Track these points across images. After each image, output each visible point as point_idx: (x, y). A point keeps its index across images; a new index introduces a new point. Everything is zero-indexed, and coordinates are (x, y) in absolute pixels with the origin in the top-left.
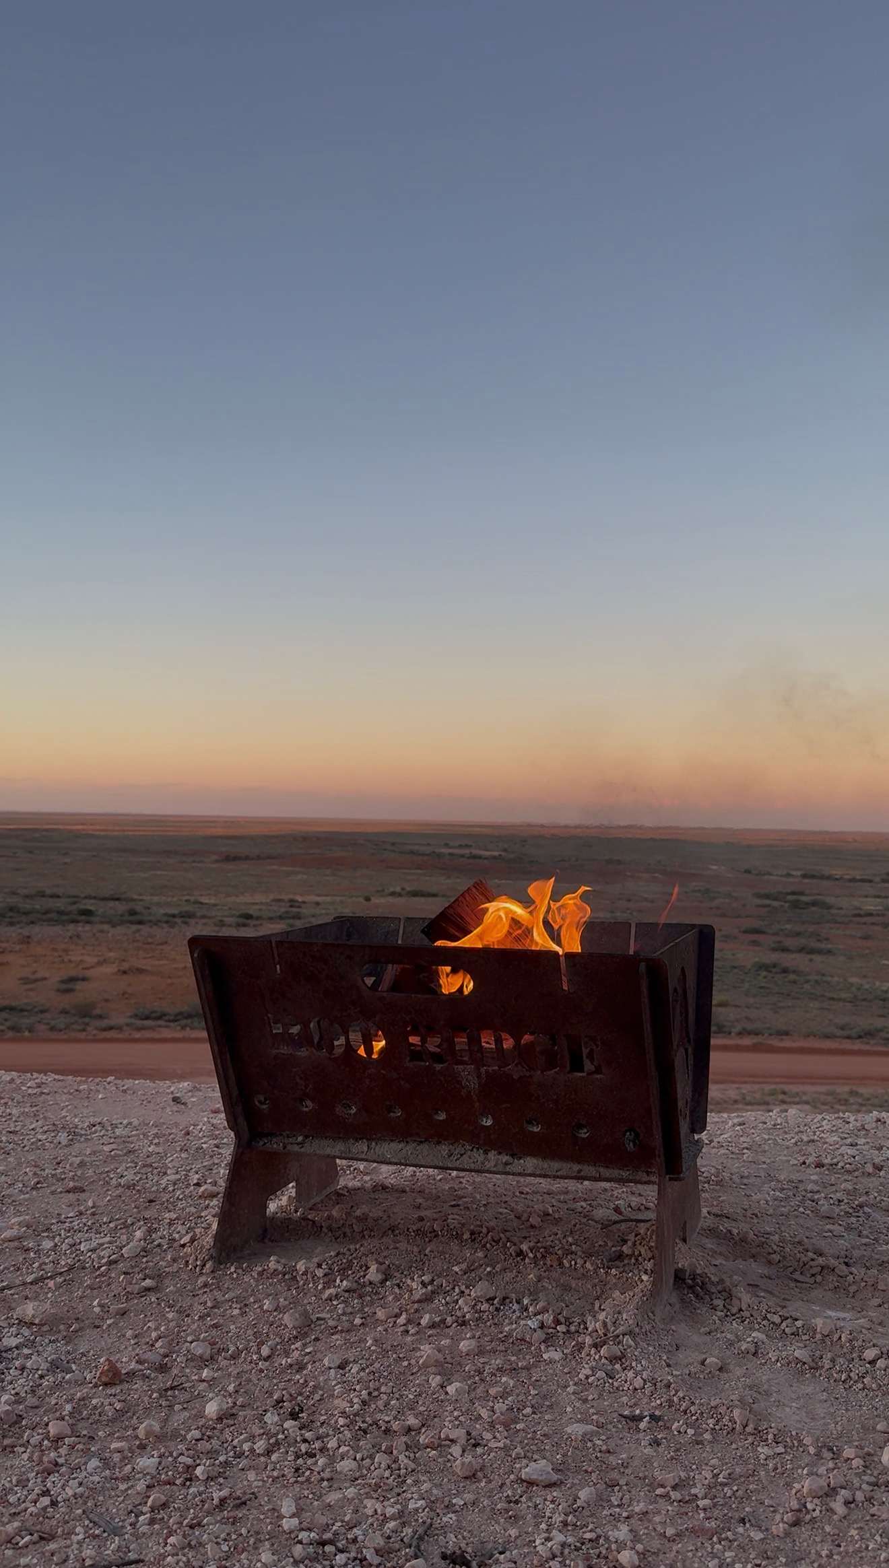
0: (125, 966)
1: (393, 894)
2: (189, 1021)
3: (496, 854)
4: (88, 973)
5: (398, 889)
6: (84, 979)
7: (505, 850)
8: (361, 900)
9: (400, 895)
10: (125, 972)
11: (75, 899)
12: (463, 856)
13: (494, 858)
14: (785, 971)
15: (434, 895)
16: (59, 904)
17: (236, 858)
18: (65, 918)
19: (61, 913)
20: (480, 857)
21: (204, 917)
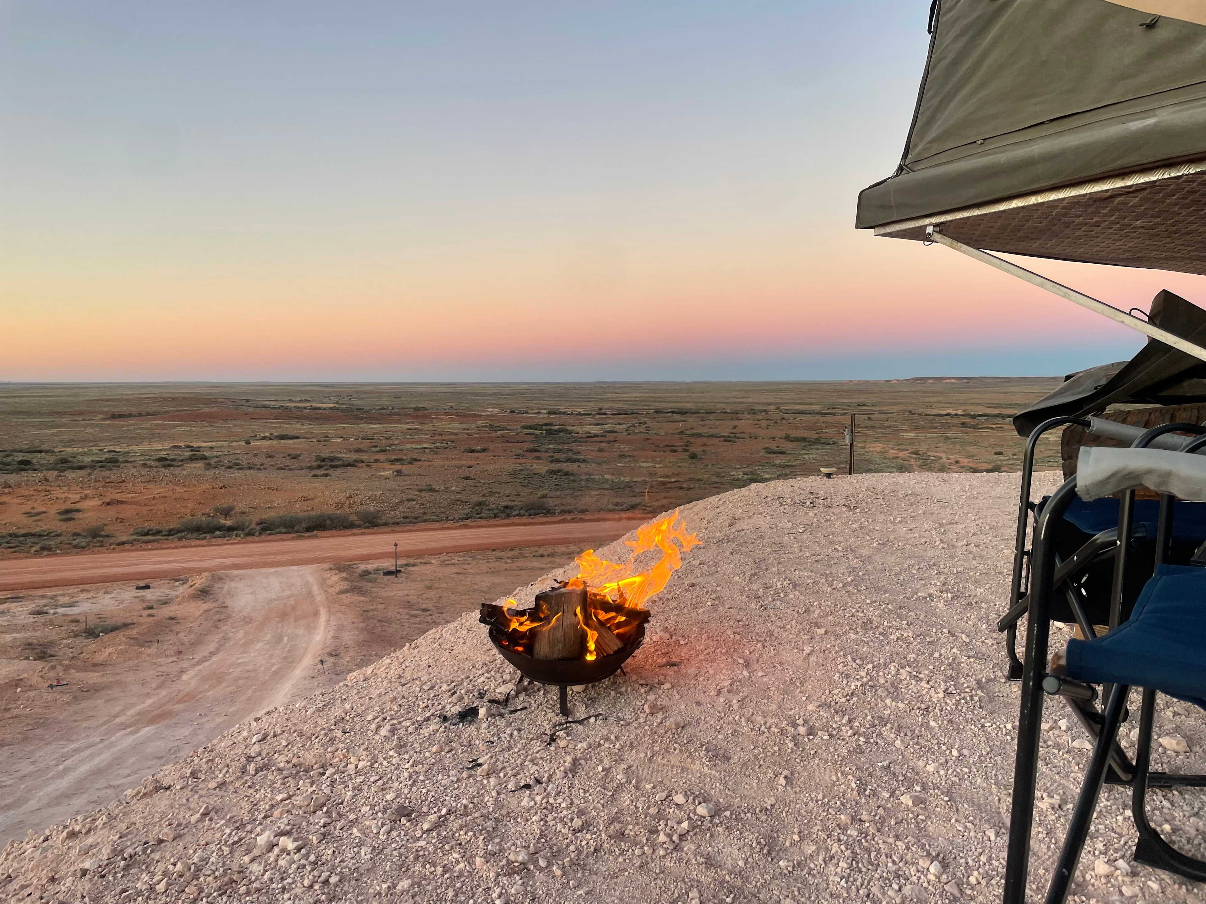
0: (107, 500)
1: (264, 438)
2: (183, 534)
3: (332, 405)
4: (78, 506)
5: (267, 434)
6: (78, 511)
7: (337, 403)
8: (243, 444)
9: (270, 439)
10: (108, 504)
12: (305, 408)
13: (331, 408)
14: (566, 474)
15: (297, 438)
17: (121, 416)
20: (319, 409)
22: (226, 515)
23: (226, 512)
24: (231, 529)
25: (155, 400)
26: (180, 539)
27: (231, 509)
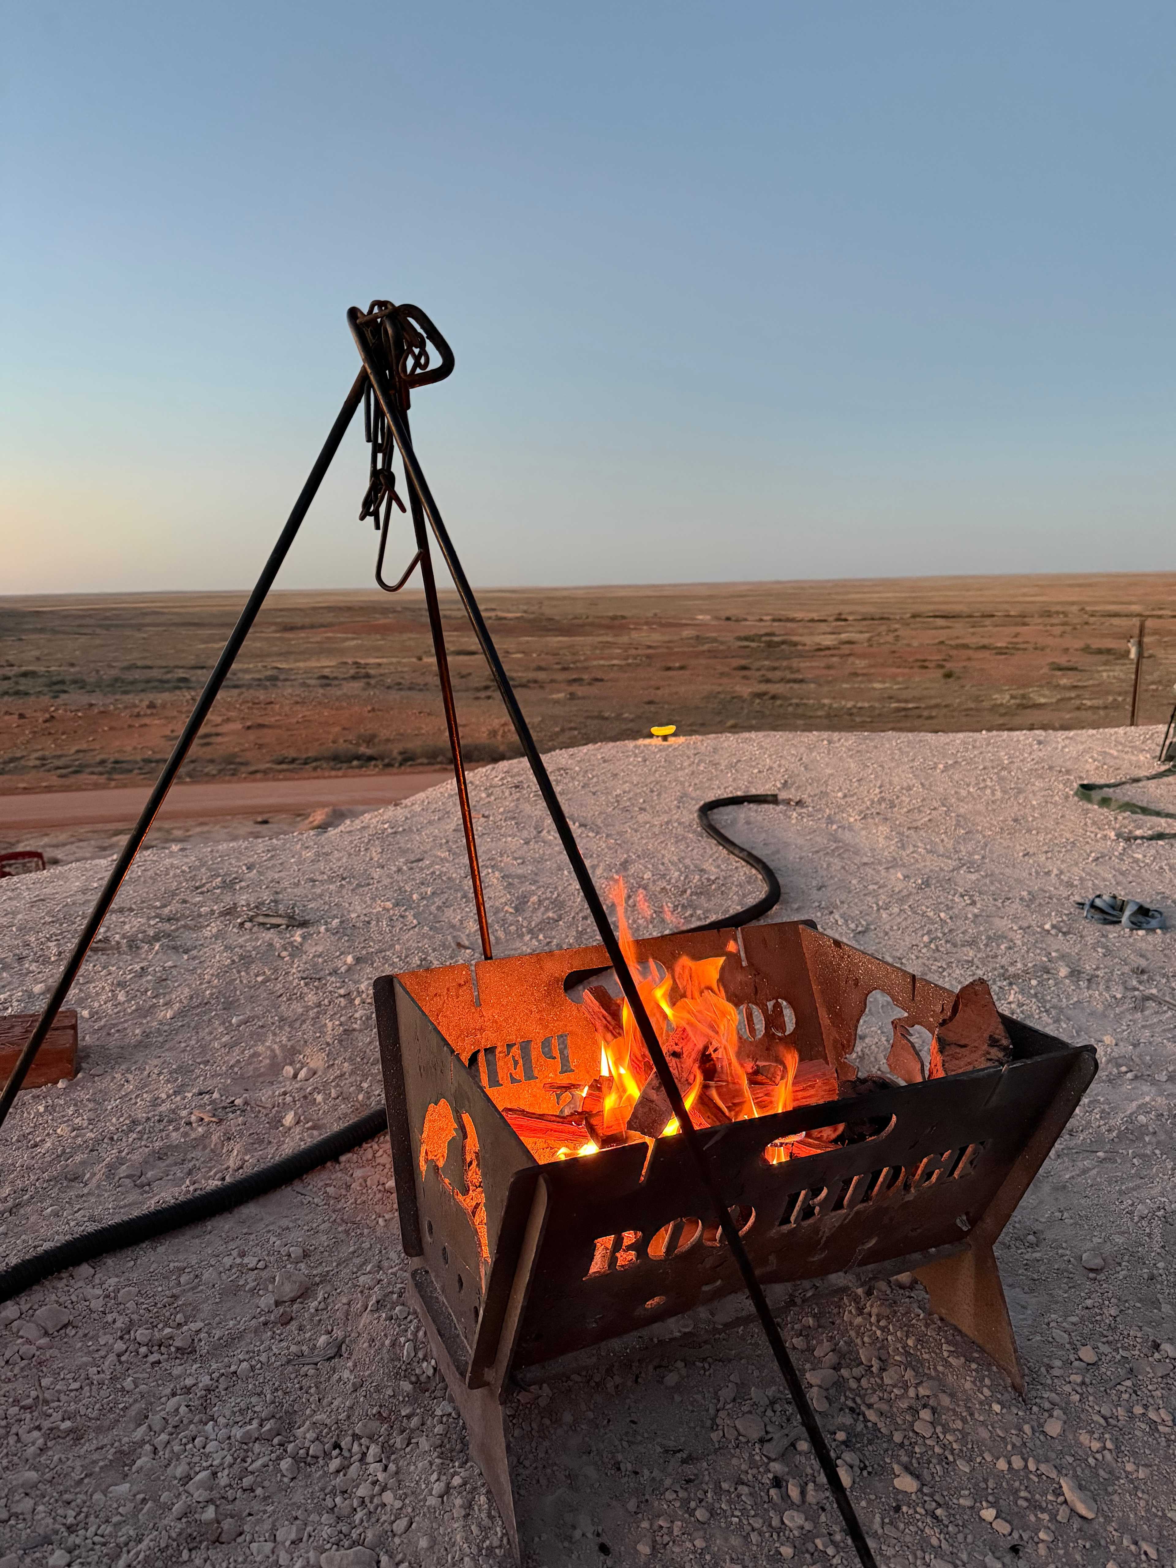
0: (249, 723)
2: (318, 763)
3: (519, 615)
4: (220, 730)
6: (217, 735)
7: (525, 612)
8: (414, 660)
10: (249, 728)
11: (169, 669)
13: (517, 618)
15: (474, 653)
16: (155, 673)
17: (293, 628)
18: (166, 685)
19: (161, 681)
20: (505, 618)
21: (286, 680)
22: (368, 742)
23: (370, 740)
24: (371, 758)
25: (330, 609)
26: (315, 769)
27: (374, 736)
